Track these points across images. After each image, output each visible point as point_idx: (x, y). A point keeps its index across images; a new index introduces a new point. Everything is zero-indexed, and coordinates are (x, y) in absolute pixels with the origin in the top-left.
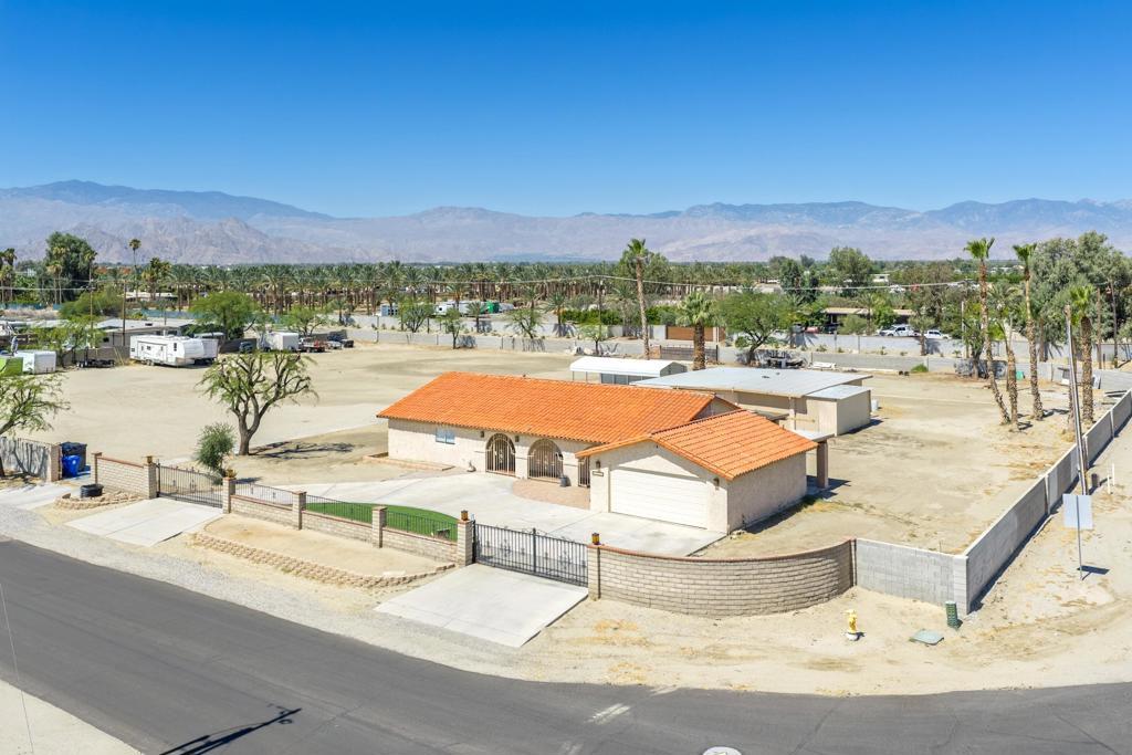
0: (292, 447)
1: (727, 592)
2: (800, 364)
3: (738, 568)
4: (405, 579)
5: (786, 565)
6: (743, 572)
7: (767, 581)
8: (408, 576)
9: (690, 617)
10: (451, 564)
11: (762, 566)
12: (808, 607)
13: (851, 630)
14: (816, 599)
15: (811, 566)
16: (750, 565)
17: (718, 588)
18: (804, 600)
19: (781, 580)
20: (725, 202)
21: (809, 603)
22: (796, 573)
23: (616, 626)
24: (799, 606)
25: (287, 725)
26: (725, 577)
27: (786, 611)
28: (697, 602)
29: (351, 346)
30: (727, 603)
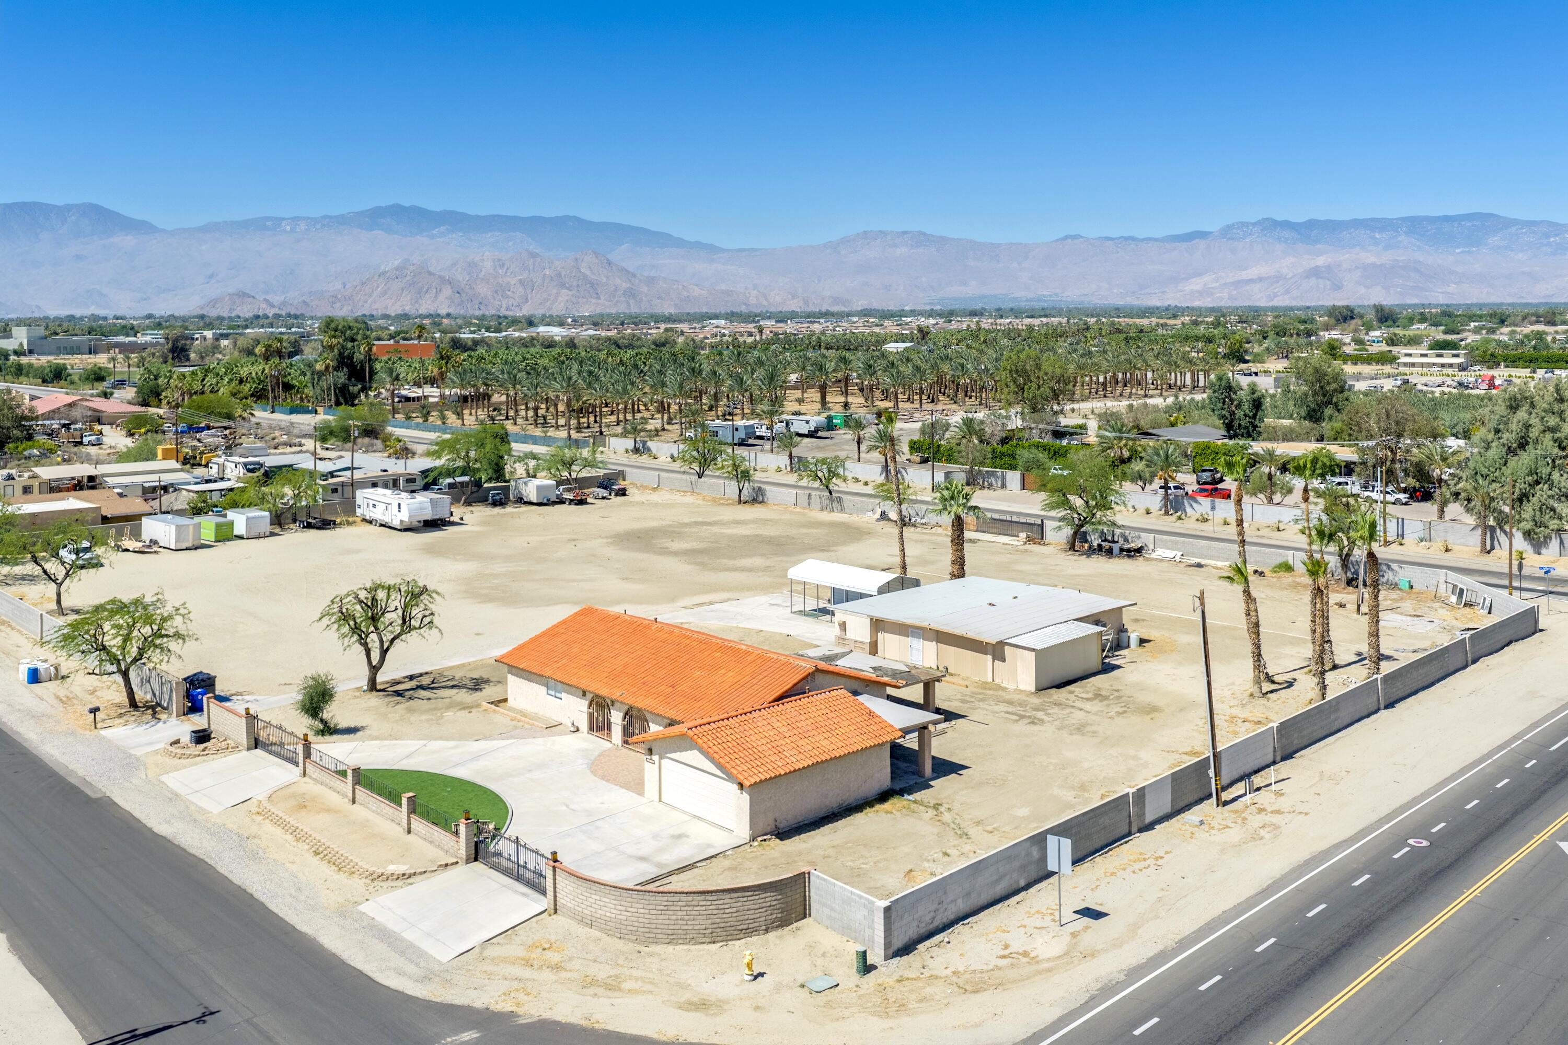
0: (426, 681)
1: (655, 921)
2: (1139, 550)
3: (665, 899)
4: (404, 875)
5: (715, 898)
6: (670, 903)
7: (694, 913)
8: (408, 872)
9: (622, 941)
10: (455, 860)
11: (690, 898)
12: (739, 939)
13: (747, 971)
14: (749, 932)
15: (745, 899)
16: (677, 897)
17: (647, 916)
18: (735, 932)
19: (710, 912)
20: (1279, 218)
21: (741, 936)
22: (727, 906)
23: (547, 946)
24: (729, 938)
25: (201, 1025)
26: (653, 907)
27: (714, 943)
28: (629, 928)
29: (624, 494)
30: (655, 931)
